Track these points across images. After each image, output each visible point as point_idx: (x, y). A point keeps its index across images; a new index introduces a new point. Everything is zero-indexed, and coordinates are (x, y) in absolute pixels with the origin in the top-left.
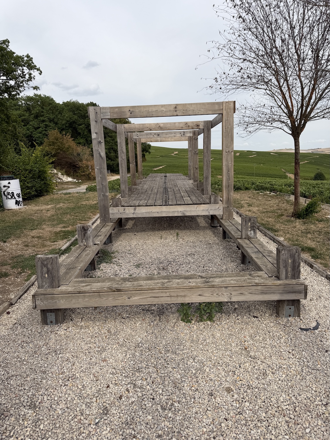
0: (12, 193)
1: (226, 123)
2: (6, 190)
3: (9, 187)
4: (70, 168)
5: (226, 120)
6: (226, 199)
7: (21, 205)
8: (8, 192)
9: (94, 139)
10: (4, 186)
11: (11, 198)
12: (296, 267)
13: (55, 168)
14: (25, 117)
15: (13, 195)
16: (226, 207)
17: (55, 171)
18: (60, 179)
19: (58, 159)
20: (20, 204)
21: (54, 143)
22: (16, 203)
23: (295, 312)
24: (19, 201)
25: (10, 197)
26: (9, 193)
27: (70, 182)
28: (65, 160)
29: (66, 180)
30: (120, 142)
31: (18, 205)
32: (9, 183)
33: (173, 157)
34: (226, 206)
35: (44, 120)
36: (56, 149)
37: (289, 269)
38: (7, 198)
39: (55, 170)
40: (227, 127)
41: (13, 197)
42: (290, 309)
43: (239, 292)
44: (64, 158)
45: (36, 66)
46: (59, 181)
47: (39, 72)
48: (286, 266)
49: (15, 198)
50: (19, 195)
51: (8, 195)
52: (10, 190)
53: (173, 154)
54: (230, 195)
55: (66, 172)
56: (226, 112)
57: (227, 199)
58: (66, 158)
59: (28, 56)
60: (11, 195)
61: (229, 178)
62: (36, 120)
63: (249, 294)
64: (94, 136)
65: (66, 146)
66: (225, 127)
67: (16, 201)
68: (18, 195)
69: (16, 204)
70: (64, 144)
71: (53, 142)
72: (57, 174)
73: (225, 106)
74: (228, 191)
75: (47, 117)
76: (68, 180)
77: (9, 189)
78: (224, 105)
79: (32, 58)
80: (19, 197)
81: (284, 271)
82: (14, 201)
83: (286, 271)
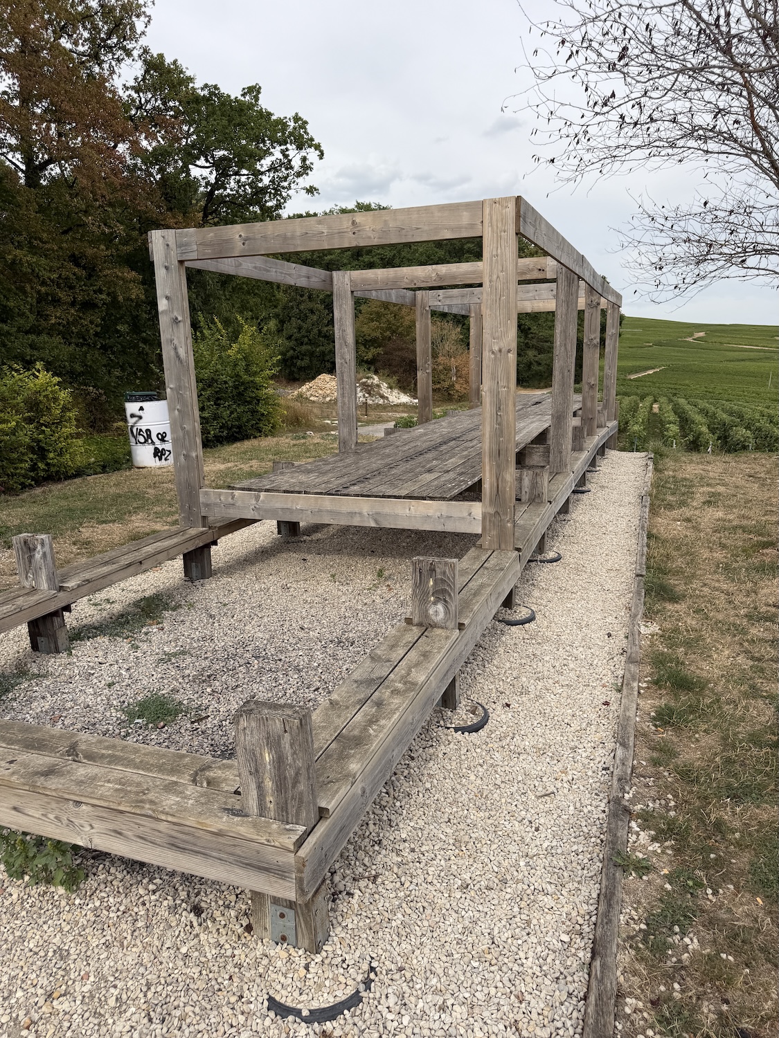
0: (148, 430)
1: (491, 265)
2: (135, 423)
3: (140, 418)
4: (410, 374)
5: (492, 256)
6: (491, 488)
7: (166, 459)
8: (139, 428)
9: (162, 312)
10: (132, 416)
11: (145, 442)
12: (290, 782)
13: (376, 372)
14: (332, 257)
15: (149, 436)
16: (490, 514)
17: (376, 380)
18: (382, 397)
19: (386, 353)
20: (163, 457)
21: (379, 316)
22: (155, 455)
23: (299, 929)
24: (163, 449)
25: (142, 439)
26: (141, 430)
27: (404, 405)
28: (400, 353)
29: (396, 401)
30: (341, 319)
31: (160, 459)
32: (141, 409)
33: (689, 345)
34: (491, 510)
35: (371, 263)
36: (382, 328)
37: (269, 784)
38: (138, 442)
39: (375, 377)
40: (495, 277)
41: (150, 441)
42: (282, 916)
43: (112, 826)
44: (399, 350)
45: (312, 140)
46: (381, 402)
47: (318, 152)
48: (257, 771)
49: (153, 443)
50: (162, 435)
51: (140, 434)
52: (143, 425)
53: (690, 339)
54: (504, 480)
55: (399, 381)
56: (493, 231)
57: (495, 489)
58: (402, 349)
59: (297, 118)
60: (145, 435)
61: (502, 432)
62: (356, 262)
63: (138, 840)
64: (162, 305)
65: (407, 323)
66: (491, 276)
67: (156, 449)
68: (160, 436)
69: (155, 457)
70: (402, 318)
71: (378, 313)
72: (378, 386)
73: (490, 215)
74: (498, 466)
75: (379, 254)
76: (399, 401)
77: (141, 421)
78: (487, 211)
79: (306, 123)
80: (163, 440)
81: (253, 786)
82: (149, 449)
83: (260, 787)
